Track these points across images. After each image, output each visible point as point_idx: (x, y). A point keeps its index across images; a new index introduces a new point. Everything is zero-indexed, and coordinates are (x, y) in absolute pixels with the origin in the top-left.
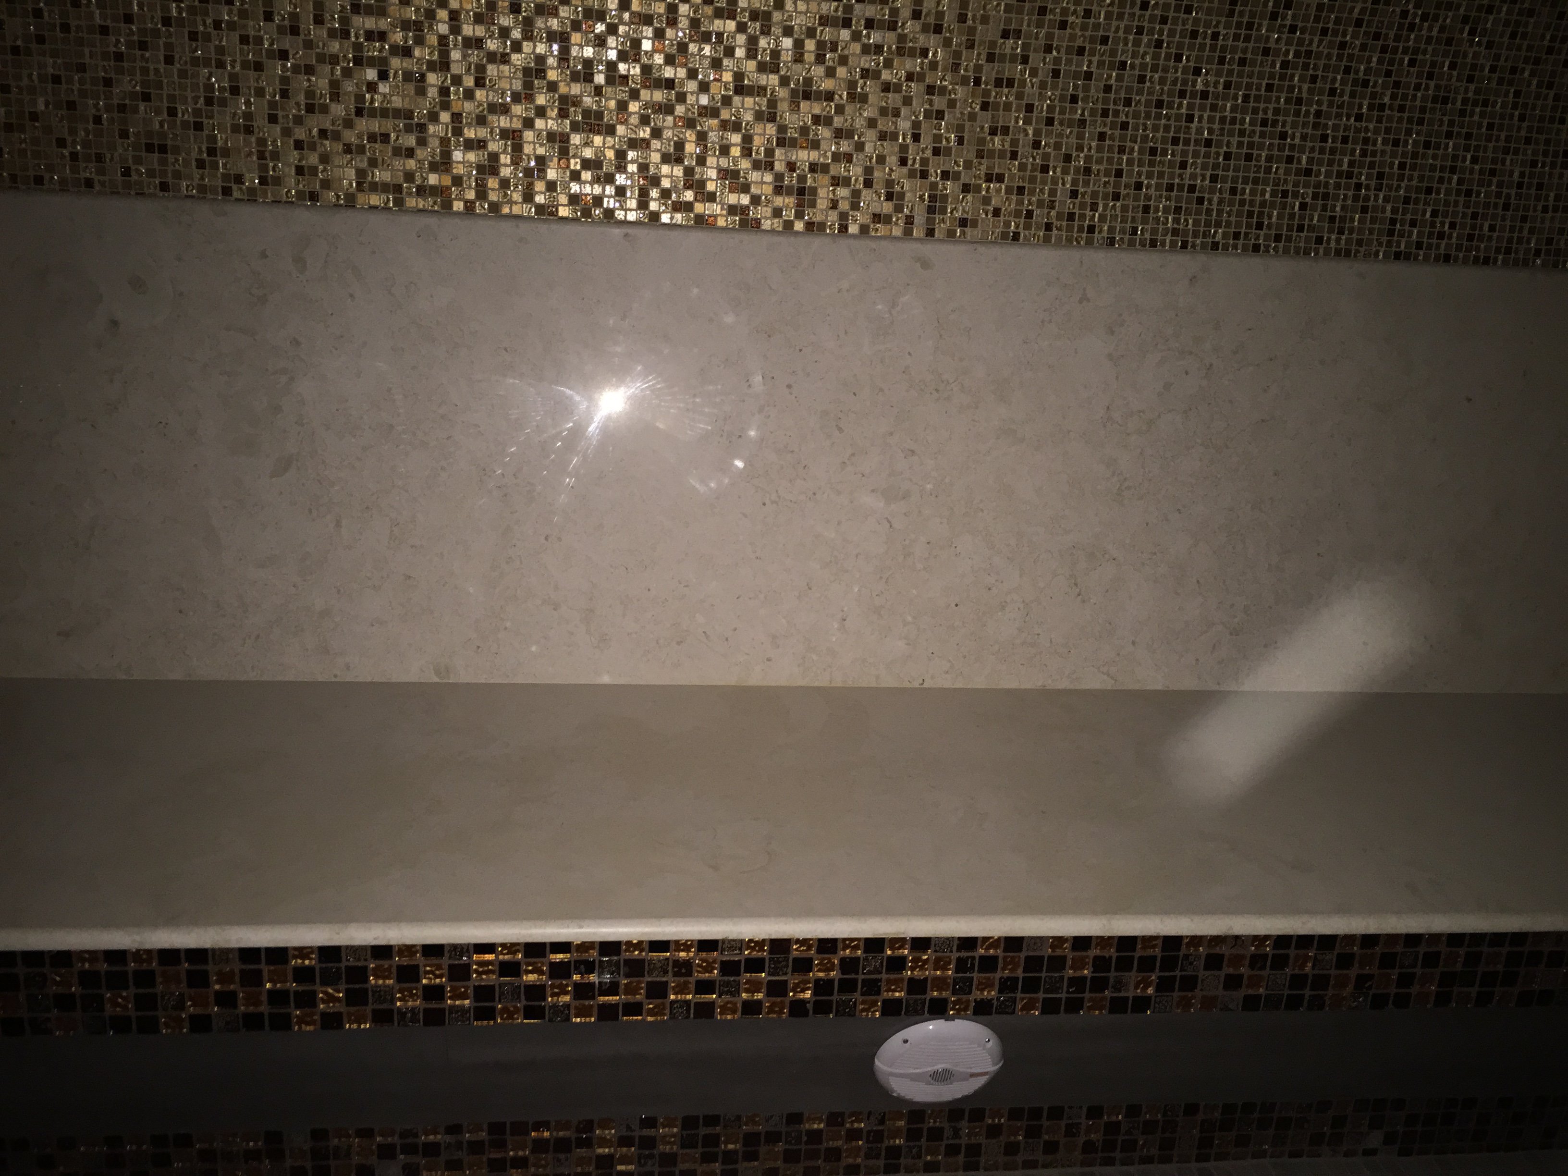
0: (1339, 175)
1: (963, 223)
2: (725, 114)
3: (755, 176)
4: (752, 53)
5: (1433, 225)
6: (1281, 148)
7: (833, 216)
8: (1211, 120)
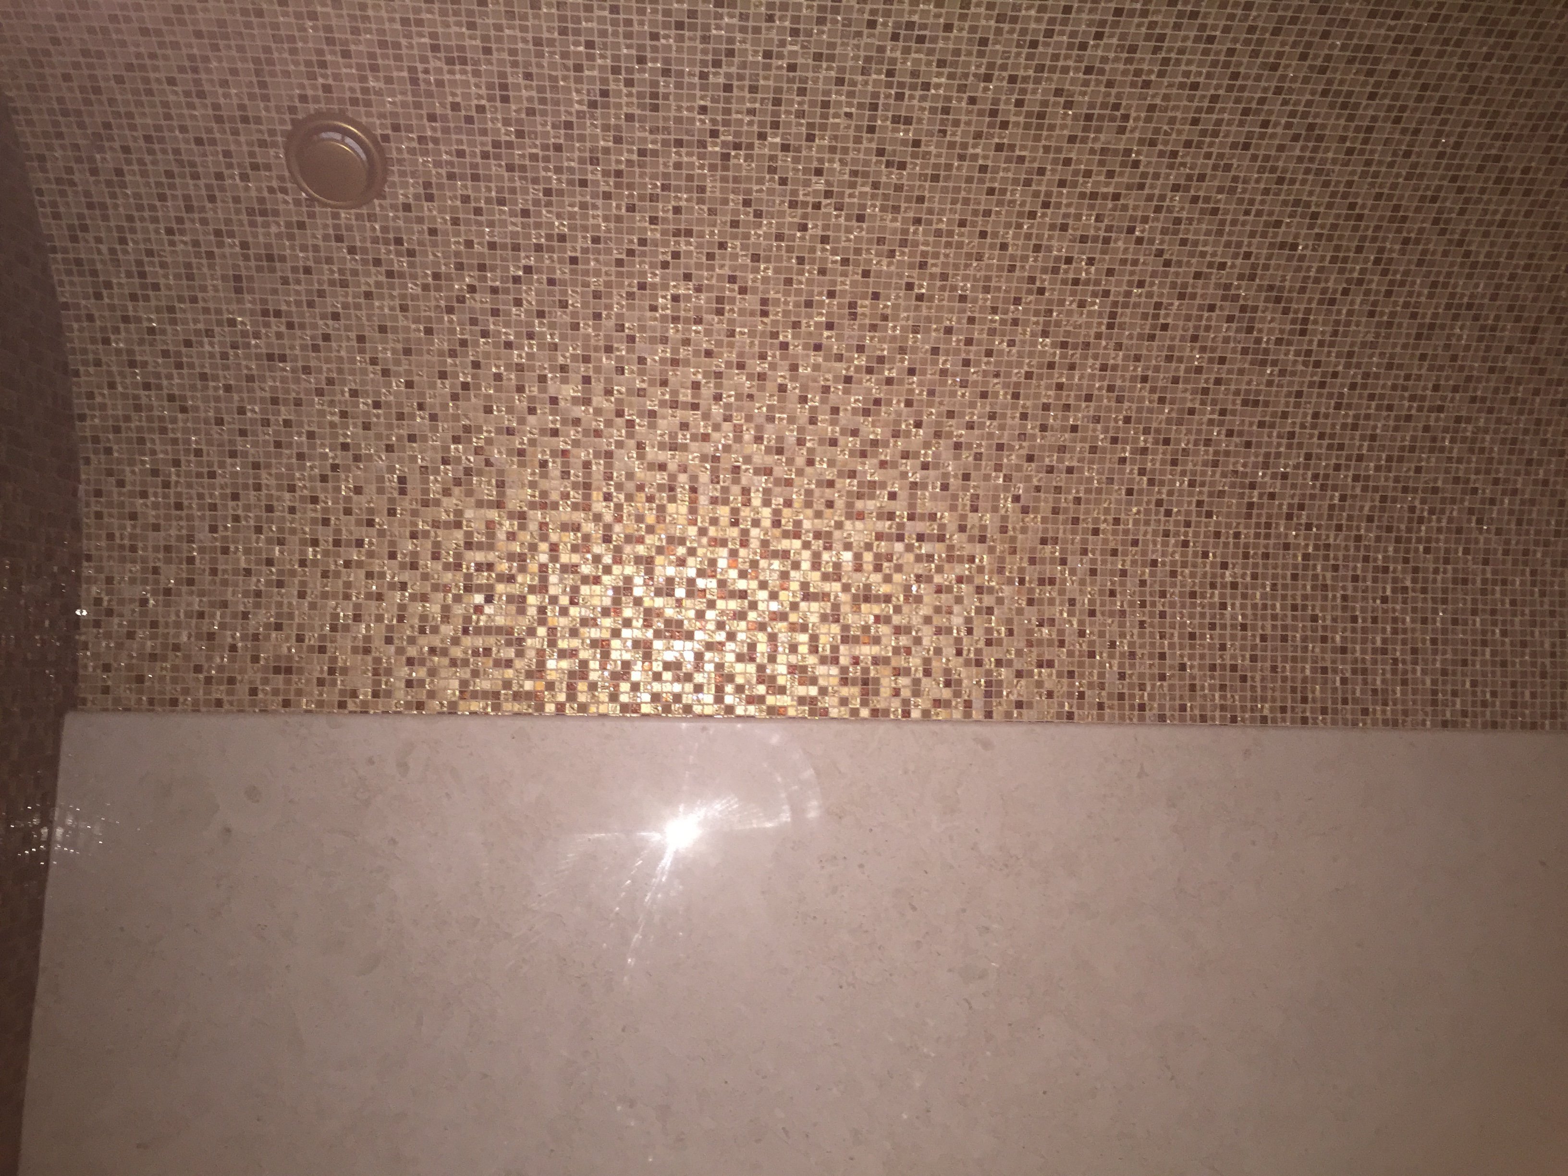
0: (1375, 651)
1: (1019, 705)
2: (793, 617)
3: (821, 670)
4: (816, 565)
5: (1474, 694)
6: (1314, 630)
7: (896, 704)
8: (1243, 607)
